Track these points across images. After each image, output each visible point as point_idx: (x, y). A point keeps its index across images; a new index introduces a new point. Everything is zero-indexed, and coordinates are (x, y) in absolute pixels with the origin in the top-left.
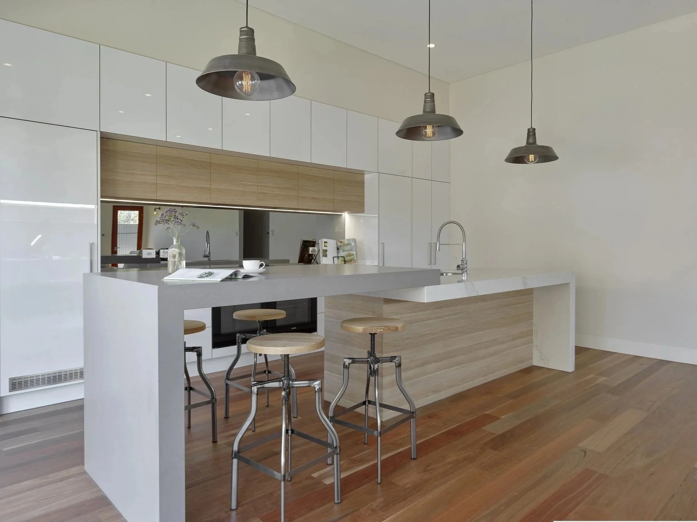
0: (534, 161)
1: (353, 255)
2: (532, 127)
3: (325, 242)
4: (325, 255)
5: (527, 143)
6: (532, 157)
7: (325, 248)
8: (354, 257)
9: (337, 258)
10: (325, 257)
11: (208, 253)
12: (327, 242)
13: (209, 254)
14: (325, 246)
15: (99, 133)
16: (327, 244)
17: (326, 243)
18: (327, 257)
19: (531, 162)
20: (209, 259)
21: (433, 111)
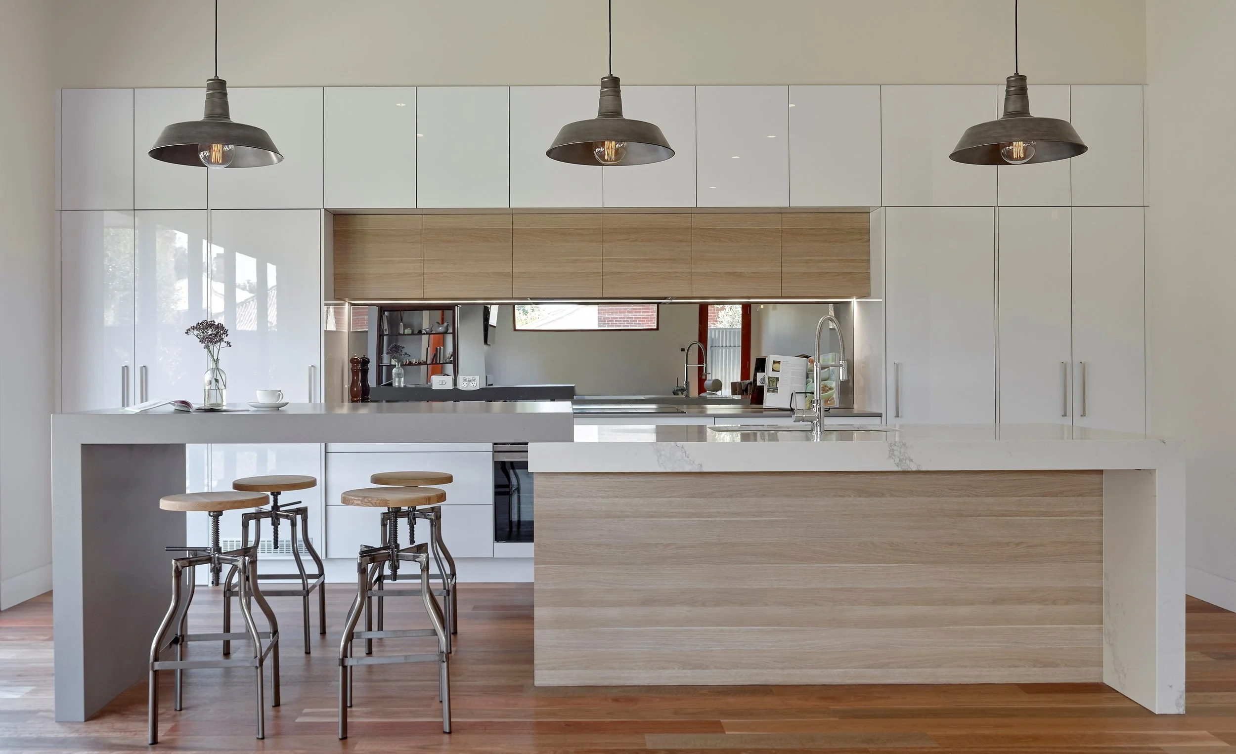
0: (1024, 159)
1: (831, 389)
2: (1017, 73)
3: (774, 362)
4: (774, 390)
5: (1005, 112)
6: (1018, 148)
7: (775, 374)
8: (833, 393)
9: (804, 394)
10: (773, 392)
11: (685, 382)
12: (779, 362)
13: (686, 385)
14: (773, 370)
15: (323, 211)
16: (781, 367)
17: (777, 365)
18: (777, 392)
19: (1016, 159)
20: (687, 396)
21: (618, 113)
